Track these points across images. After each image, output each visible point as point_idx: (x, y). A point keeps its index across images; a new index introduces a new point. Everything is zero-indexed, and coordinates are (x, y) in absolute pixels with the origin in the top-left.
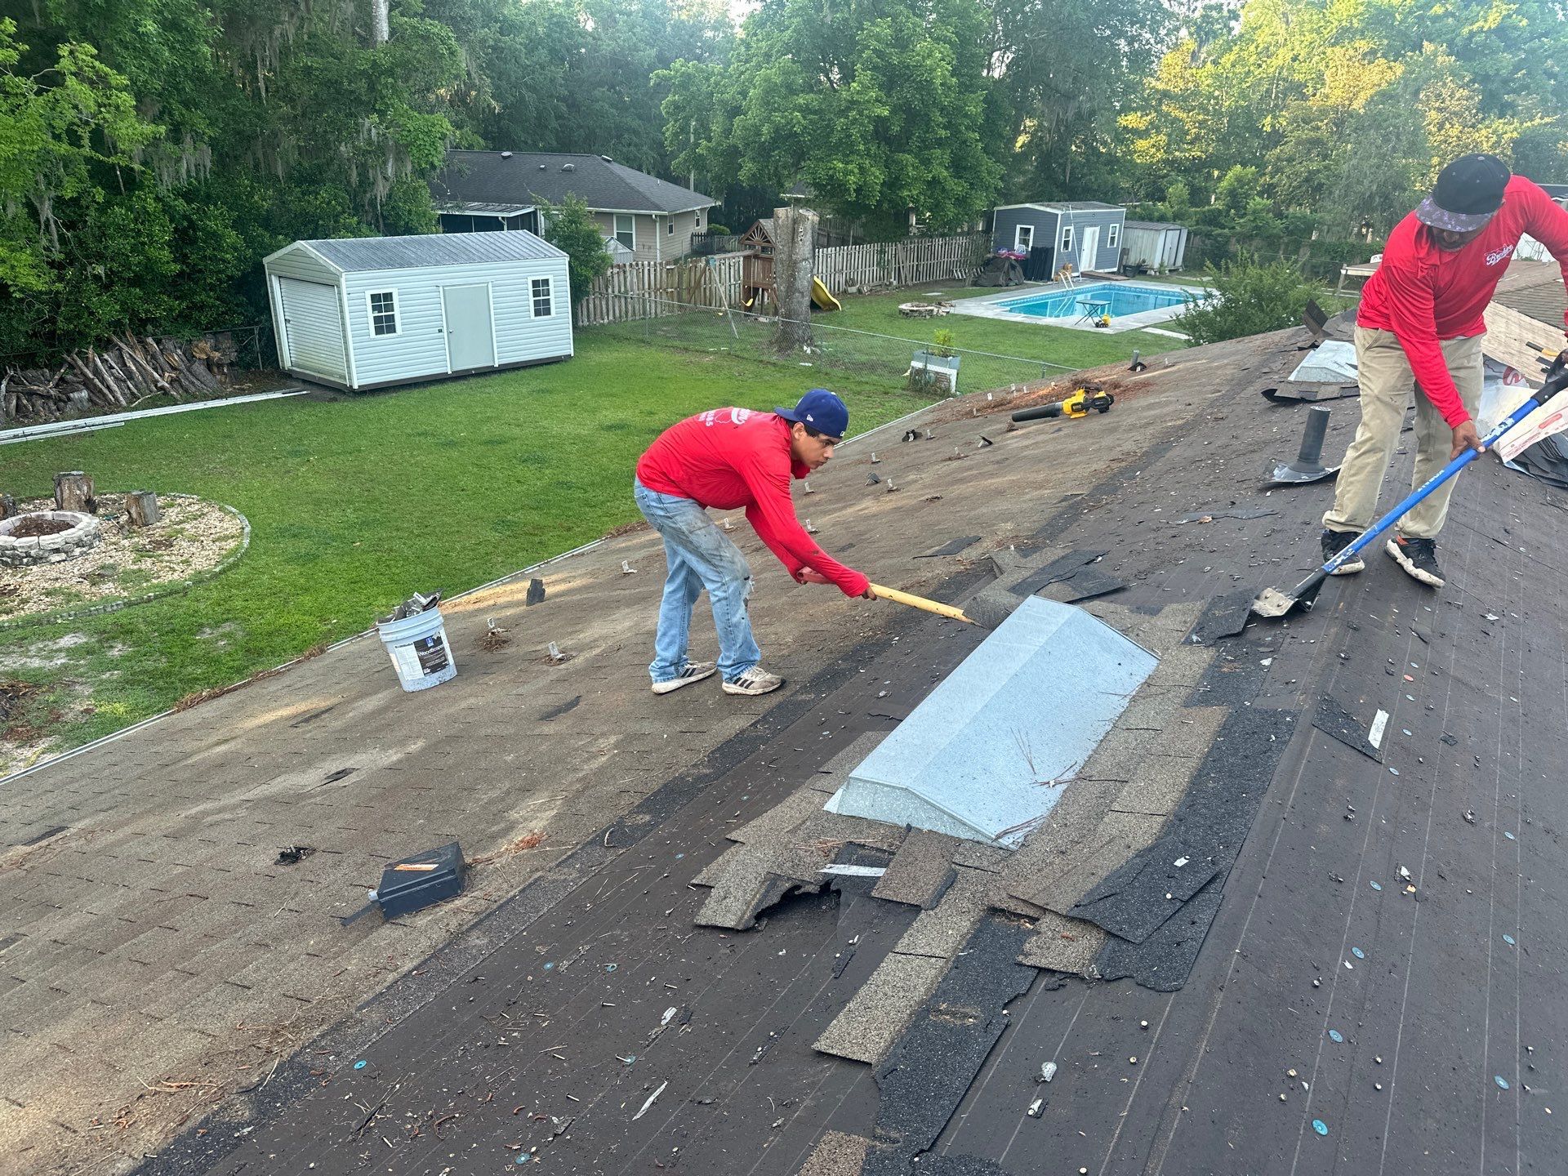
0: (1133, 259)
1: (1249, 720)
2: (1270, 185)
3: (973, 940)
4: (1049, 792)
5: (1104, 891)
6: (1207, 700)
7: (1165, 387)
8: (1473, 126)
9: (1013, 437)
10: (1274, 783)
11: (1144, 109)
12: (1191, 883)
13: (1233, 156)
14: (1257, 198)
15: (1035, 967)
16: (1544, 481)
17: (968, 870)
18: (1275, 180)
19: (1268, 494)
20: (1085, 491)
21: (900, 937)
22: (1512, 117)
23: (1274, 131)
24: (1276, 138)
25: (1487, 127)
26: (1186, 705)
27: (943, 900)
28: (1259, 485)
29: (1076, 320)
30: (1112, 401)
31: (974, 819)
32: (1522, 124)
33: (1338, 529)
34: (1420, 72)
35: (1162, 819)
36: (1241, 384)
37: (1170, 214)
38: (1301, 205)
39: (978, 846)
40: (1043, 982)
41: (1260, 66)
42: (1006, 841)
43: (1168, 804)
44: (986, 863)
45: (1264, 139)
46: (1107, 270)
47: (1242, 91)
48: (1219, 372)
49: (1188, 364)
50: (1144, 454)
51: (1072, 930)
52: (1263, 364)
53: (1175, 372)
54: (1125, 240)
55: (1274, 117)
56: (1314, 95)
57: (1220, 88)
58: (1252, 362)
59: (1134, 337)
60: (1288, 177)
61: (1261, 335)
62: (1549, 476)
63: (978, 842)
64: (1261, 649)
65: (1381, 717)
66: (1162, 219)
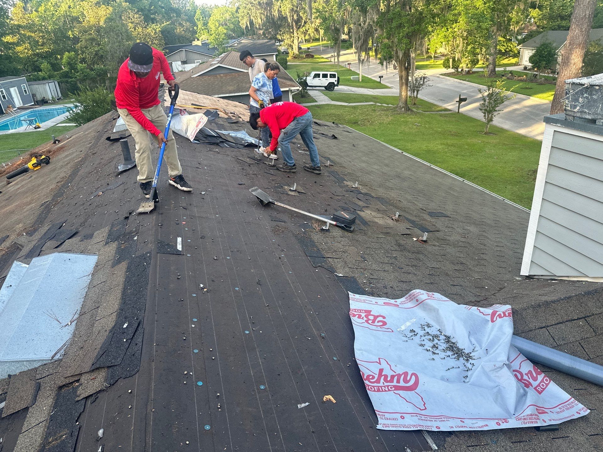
0: (39, 97)
1: (135, 261)
2: (83, 58)
3: (56, 405)
4: (69, 328)
5: (101, 353)
6: (120, 261)
7: (70, 147)
8: (145, 27)
9: (11, 186)
10: (150, 279)
11: (13, 33)
12: (132, 330)
13: (62, 49)
14: (80, 64)
15: (84, 398)
16: (205, 144)
17: (45, 379)
18: (84, 56)
19: (119, 176)
20: (49, 199)
21: (23, 424)
22: (156, 23)
23: (75, 37)
24: (76, 40)
25: (150, 27)
26: (113, 267)
27: (38, 397)
28: (115, 174)
29: (24, 128)
30: (50, 159)
31: (39, 356)
32: (161, 25)
33: (144, 182)
34: (118, 10)
35: (116, 313)
36: (98, 138)
37: (46, 77)
38: (98, 64)
39: (45, 366)
40: (89, 402)
41: (57, 11)
42: (57, 357)
43: (116, 307)
44: (51, 371)
45: (72, 41)
46: (29, 105)
47: (54, 22)
48: (89, 135)
49: (76, 135)
50: (69, 176)
51: (93, 375)
52: (104, 128)
53: (72, 140)
54: (31, 90)
55: (72, 31)
56: (84, 21)
57: (44, 21)
58: (100, 128)
59: (54, 129)
60: (88, 54)
61: (100, 117)
62: (206, 142)
63: (45, 364)
64: (133, 234)
65: (179, 240)
66: (44, 79)
